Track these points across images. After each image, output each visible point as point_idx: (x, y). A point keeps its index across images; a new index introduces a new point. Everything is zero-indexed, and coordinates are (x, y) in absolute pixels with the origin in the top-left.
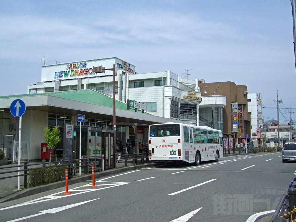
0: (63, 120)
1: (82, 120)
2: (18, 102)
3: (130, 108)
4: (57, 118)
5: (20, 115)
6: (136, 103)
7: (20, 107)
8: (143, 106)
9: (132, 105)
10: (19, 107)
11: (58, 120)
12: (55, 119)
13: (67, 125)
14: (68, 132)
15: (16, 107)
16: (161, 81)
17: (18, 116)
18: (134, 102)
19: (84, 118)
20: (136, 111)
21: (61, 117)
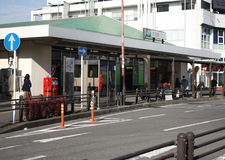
0: (70, 52)
1: (83, 53)
2: (12, 36)
3: (147, 37)
4: (63, 49)
5: (14, 49)
6: (154, 31)
7: (15, 41)
8: (162, 35)
9: (149, 34)
10: (13, 41)
11: (63, 52)
12: (60, 51)
13: (67, 58)
14: (68, 66)
15: (10, 41)
16: (189, 4)
17: (12, 50)
18: (152, 31)
19: (86, 50)
20: (154, 41)
21: (67, 49)
